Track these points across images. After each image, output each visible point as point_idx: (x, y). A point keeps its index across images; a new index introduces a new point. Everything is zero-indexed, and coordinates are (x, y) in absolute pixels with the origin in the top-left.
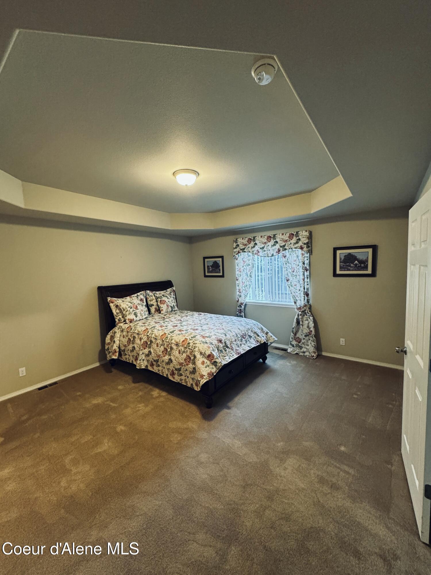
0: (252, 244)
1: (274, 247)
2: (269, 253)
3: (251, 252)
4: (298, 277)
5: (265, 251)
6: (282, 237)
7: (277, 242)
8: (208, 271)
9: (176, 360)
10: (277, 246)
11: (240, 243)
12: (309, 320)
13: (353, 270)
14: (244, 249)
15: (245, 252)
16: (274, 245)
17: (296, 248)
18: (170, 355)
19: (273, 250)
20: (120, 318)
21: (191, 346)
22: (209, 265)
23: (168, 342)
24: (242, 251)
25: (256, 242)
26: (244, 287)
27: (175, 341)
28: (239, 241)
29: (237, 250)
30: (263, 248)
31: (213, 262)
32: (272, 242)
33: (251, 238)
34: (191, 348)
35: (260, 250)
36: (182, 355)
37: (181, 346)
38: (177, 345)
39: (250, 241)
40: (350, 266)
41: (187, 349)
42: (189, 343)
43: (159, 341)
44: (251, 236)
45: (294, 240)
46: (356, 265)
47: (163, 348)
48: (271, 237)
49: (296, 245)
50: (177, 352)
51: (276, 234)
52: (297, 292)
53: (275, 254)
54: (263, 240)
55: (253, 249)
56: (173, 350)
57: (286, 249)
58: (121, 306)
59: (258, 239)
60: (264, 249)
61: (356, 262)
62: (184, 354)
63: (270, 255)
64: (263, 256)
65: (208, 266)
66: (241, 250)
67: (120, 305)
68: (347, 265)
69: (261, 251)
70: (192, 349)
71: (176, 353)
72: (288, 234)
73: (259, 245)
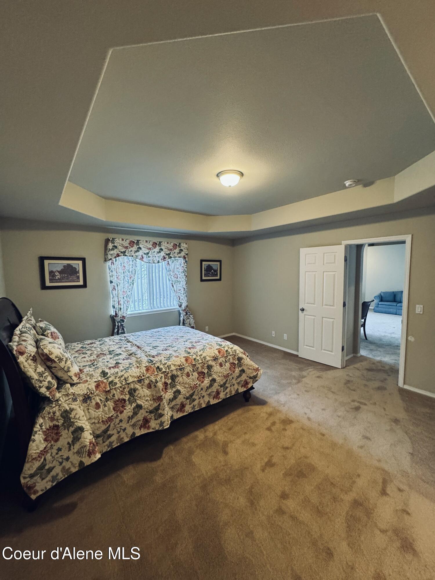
0: (135, 248)
1: (159, 254)
2: (155, 259)
3: (134, 256)
4: (181, 283)
5: (149, 257)
6: (167, 245)
7: (162, 249)
8: (50, 280)
9: (219, 376)
10: (162, 254)
11: (118, 244)
12: (190, 318)
13: (211, 277)
14: (125, 252)
15: (126, 256)
16: (160, 252)
17: (179, 257)
18: (210, 375)
19: (159, 257)
20: (49, 382)
21: (231, 352)
22: (54, 270)
23: (202, 363)
24: (123, 254)
25: (141, 246)
26: (127, 297)
27: (210, 357)
28: (118, 241)
29: (115, 252)
30: (148, 253)
31: (64, 266)
32: (157, 249)
33: (134, 241)
34: (232, 354)
35: (144, 256)
36: (225, 366)
37: (220, 358)
38: (215, 359)
39: (132, 243)
40: (209, 273)
41: (229, 357)
42: (227, 351)
43: (188, 369)
44: (135, 238)
45: (177, 250)
46: (212, 273)
47: (197, 375)
48: (156, 244)
49: (180, 255)
50: (218, 367)
51: (162, 242)
52: (182, 296)
53: (160, 261)
54: (148, 245)
55: (137, 254)
56: (213, 367)
57: (171, 257)
58: (52, 353)
59: (142, 243)
60: (149, 255)
61: (212, 271)
62: (226, 364)
63: (156, 262)
64: (147, 262)
65: (51, 273)
66: (121, 252)
67: (50, 351)
68: (208, 273)
69: (146, 257)
70: (234, 353)
71: (216, 368)
72: (173, 243)
73: (144, 250)
